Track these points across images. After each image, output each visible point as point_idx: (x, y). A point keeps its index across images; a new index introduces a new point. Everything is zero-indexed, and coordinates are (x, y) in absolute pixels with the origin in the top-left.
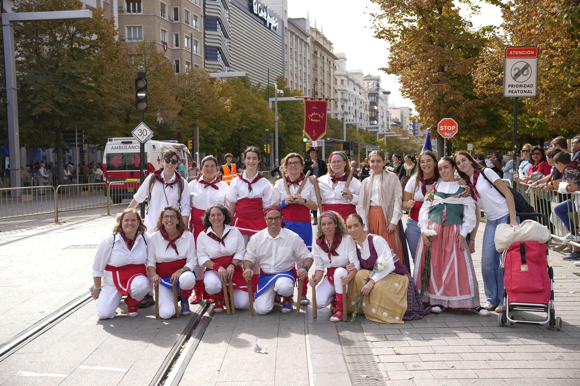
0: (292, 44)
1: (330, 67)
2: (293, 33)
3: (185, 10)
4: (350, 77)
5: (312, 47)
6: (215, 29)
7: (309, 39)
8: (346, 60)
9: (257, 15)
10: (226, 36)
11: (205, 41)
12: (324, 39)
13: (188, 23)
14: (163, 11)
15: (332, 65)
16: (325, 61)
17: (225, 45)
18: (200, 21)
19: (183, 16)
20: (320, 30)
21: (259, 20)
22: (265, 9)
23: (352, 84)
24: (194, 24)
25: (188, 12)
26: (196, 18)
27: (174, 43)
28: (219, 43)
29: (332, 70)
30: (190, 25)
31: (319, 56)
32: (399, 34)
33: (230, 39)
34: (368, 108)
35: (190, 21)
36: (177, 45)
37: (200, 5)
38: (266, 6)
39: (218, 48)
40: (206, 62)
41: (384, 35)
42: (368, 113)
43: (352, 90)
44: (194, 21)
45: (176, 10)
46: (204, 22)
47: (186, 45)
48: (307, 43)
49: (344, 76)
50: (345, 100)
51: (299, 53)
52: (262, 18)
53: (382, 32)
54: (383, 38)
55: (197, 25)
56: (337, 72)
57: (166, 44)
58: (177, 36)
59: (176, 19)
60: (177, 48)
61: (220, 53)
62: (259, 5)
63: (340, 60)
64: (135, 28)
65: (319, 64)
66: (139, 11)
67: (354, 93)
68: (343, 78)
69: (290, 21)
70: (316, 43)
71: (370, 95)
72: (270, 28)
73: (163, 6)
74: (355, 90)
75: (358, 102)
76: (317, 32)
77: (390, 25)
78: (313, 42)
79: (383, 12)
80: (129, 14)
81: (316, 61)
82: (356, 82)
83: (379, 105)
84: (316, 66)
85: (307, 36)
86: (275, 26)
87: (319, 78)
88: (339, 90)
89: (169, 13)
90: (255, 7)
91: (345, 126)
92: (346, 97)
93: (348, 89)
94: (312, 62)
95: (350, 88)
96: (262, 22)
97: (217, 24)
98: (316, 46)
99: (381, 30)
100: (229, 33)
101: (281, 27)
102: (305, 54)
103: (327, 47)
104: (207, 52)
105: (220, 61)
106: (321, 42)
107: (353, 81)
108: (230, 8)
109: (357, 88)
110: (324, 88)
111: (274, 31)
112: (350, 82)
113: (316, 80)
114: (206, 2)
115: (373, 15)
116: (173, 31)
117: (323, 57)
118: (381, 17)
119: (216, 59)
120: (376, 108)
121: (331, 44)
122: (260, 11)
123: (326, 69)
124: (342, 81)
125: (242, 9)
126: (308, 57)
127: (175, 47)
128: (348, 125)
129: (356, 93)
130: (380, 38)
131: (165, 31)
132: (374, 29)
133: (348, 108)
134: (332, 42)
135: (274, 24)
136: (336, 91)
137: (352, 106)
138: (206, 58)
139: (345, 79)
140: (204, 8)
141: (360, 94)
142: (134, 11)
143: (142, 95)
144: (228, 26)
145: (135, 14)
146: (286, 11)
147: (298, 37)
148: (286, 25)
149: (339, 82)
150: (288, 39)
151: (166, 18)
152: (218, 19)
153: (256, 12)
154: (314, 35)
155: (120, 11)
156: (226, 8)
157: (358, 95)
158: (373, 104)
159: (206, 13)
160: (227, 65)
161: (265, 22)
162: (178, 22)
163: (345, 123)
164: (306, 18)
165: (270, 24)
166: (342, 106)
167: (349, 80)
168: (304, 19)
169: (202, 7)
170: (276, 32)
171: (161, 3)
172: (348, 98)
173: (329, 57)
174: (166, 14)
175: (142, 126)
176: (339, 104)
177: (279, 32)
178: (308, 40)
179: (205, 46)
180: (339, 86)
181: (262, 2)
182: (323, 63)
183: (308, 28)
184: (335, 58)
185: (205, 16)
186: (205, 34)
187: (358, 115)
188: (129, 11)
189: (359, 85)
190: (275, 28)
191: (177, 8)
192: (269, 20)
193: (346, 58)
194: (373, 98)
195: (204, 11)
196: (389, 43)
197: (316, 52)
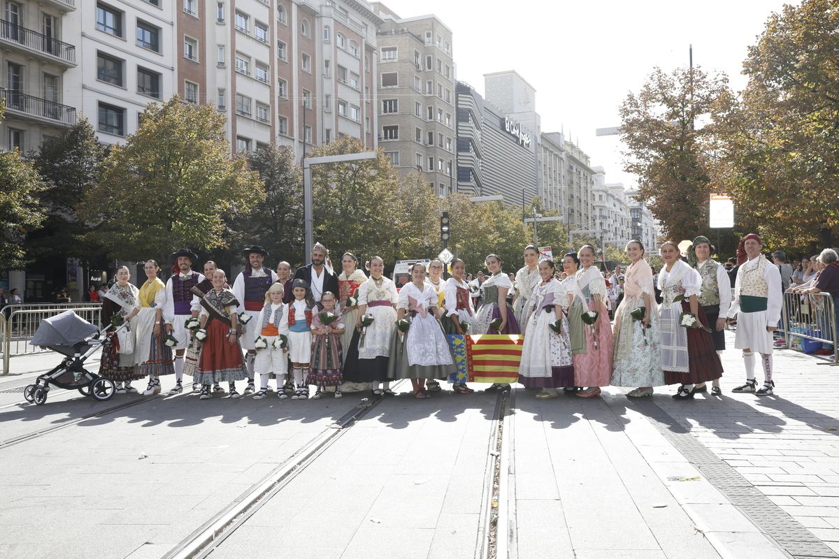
0: (545, 161)
1: (587, 183)
2: (547, 149)
3: (440, 134)
4: (610, 192)
5: (567, 163)
6: (468, 150)
7: (563, 153)
8: (604, 174)
9: (509, 133)
10: (478, 155)
11: (458, 162)
12: (580, 153)
13: (441, 146)
14: (418, 136)
15: (589, 180)
16: (582, 175)
17: (478, 166)
18: (454, 144)
19: (436, 139)
20: (575, 144)
21: (511, 138)
22: (517, 126)
23: (612, 199)
24: (448, 147)
25: (441, 136)
26: (450, 140)
27: (429, 167)
28: (471, 164)
29: (589, 185)
30: (444, 148)
31: (574, 171)
32: (646, 168)
33: (482, 159)
34: (630, 225)
35: (444, 144)
36: (431, 169)
37: (453, 128)
38: (517, 122)
39: (471, 169)
40: (459, 183)
41: (632, 169)
42: (630, 231)
43: (612, 206)
44: (448, 144)
45: (431, 134)
46: (457, 143)
47: (440, 168)
48: (561, 159)
49: (603, 191)
50: (604, 217)
51: (553, 169)
52: (514, 136)
53: (631, 167)
54: (631, 171)
55: (450, 147)
56: (595, 187)
57: (421, 167)
58: (431, 159)
59: (431, 143)
60: (431, 171)
61: (473, 173)
62: (512, 123)
63: (598, 174)
64: (392, 153)
65: (575, 180)
66: (396, 137)
67: (614, 209)
68: (601, 193)
69: (544, 136)
70: (571, 158)
71: (633, 210)
72: (522, 145)
73: (418, 131)
74: (615, 205)
75: (619, 220)
76: (572, 146)
77: (638, 161)
78: (567, 157)
79: (630, 151)
80: (386, 140)
81: (572, 177)
82: (616, 197)
83: (643, 222)
84: (572, 182)
85: (561, 151)
86: (528, 142)
87: (575, 195)
88: (597, 206)
89: (424, 137)
90: (507, 125)
91: (603, 246)
92: (605, 213)
93: (607, 205)
94: (568, 178)
95: (609, 204)
96: (515, 140)
97: (469, 145)
98: (571, 161)
99: (629, 165)
100: (481, 153)
101: (534, 143)
102: (560, 170)
103: (583, 161)
104: (460, 173)
105: (473, 183)
106: (576, 156)
107: (613, 197)
108: (482, 128)
109: (617, 203)
110: (580, 205)
111: (527, 148)
112: (610, 197)
113: (572, 196)
114: (459, 124)
115: (623, 153)
116: (428, 155)
117: (579, 172)
118: (629, 154)
119: (469, 180)
120: (639, 224)
121: (587, 158)
122: (512, 129)
123: (583, 185)
124: (600, 196)
125: (494, 127)
126: (563, 172)
127: (429, 171)
128: (606, 245)
129: (617, 209)
130: (629, 172)
131: (420, 155)
132: (624, 165)
133: (607, 225)
134: (589, 155)
135: (526, 141)
136: (594, 208)
137: (612, 223)
138: (458, 180)
139: (604, 194)
140: (457, 129)
141: (621, 210)
142: (391, 137)
143: (445, 229)
144: (480, 146)
145: (391, 140)
146: (539, 127)
147: (552, 152)
148: (539, 141)
149: (597, 198)
150: (542, 155)
151: (421, 143)
152: (470, 140)
153: (508, 130)
154: (568, 149)
155: (380, 139)
156: (478, 128)
157: (619, 211)
158: (635, 220)
159: (459, 135)
160: (479, 185)
161: (518, 139)
162: (433, 145)
163: (604, 242)
164: (560, 132)
165: (523, 141)
166: (601, 224)
167: (608, 195)
168: (558, 133)
169: (455, 130)
170: (529, 149)
171: (417, 129)
172: (607, 215)
173: (585, 172)
174: (421, 139)
175: (446, 251)
176: (598, 222)
177: (532, 148)
178: (563, 155)
179: (458, 168)
180: (597, 202)
181: (514, 120)
182: (580, 178)
183: (562, 142)
184: (592, 172)
185: (458, 138)
186: (458, 155)
187: (619, 233)
188: (386, 138)
189: (619, 201)
190: (528, 145)
191: (432, 133)
192: (522, 137)
193: (605, 171)
194: (636, 214)
195: (457, 133)
196: (638, 175)
197: (571, 167)
